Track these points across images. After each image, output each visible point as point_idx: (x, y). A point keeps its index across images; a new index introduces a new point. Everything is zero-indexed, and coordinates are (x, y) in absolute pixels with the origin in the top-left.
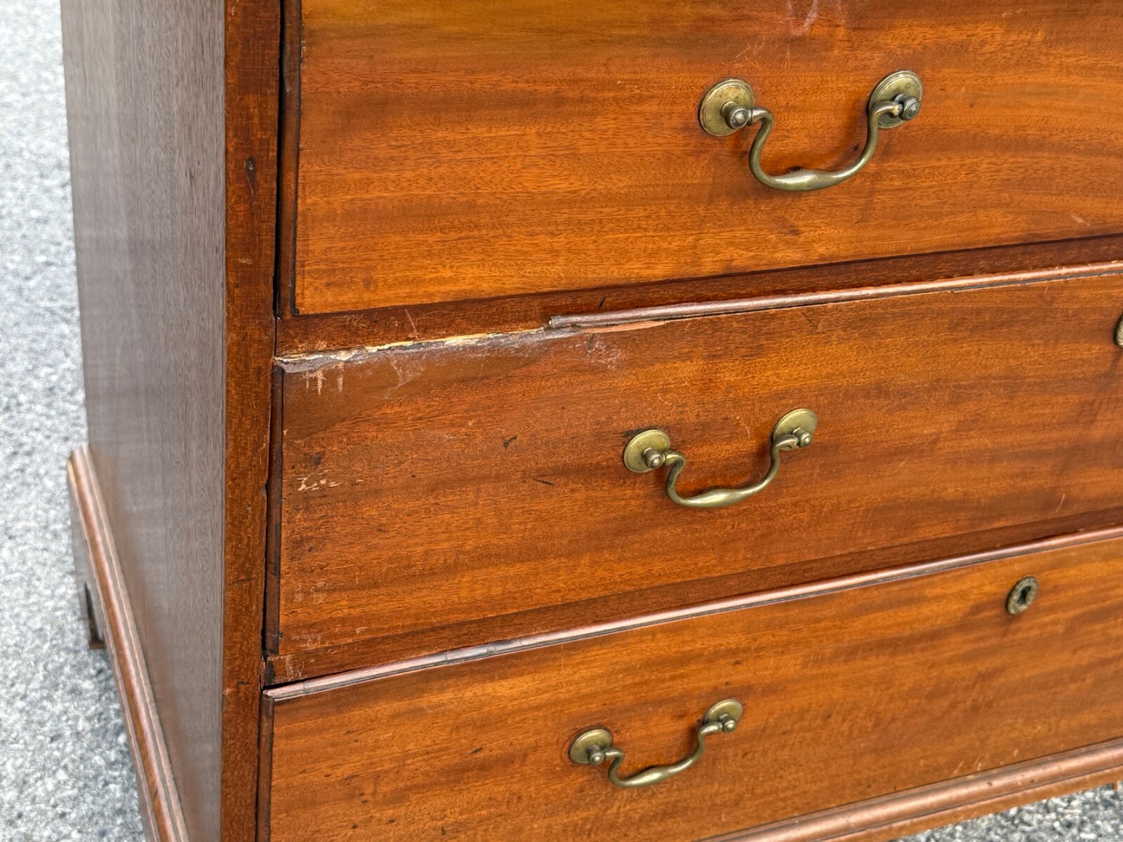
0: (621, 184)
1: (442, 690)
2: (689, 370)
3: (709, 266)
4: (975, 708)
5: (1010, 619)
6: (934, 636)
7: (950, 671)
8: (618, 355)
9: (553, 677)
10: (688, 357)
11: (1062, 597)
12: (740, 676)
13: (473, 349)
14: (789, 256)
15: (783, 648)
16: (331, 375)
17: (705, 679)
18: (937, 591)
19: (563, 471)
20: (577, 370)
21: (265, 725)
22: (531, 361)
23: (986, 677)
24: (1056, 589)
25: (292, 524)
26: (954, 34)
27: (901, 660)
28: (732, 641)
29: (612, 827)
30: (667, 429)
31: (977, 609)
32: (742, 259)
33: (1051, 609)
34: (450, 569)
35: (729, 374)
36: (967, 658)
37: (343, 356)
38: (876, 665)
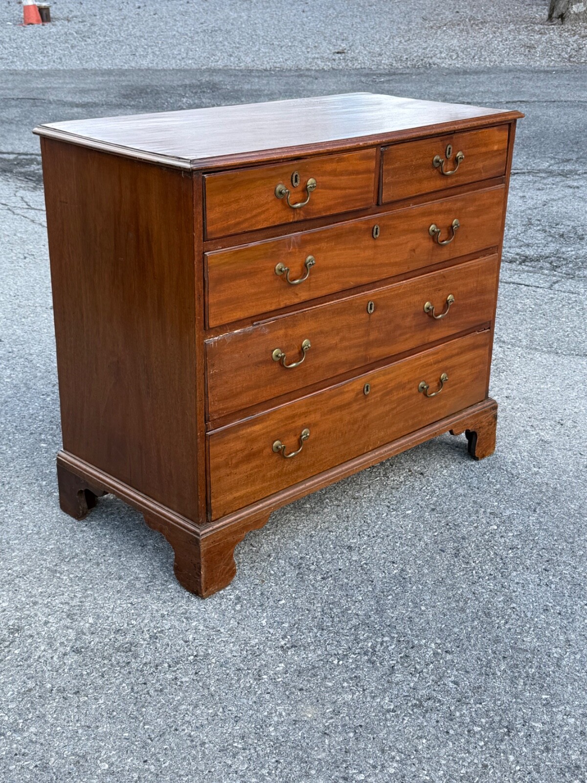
0: (263, 288)
1: (243, 430)
2: (282, 332)
3: (282, 305)
4: (365, 427)
5: (366, 396)
6: (349, 404)
7: (356, 415)
8: (267, 330)
9: (265, 424)
10: (281, 329)
11: (376, 389)
12: (307, 420)
13: (240, 333)
14: (297, 301)
15: (315, 411)
16: (215, 343)
17: (300, 422)
18: (347, 389)
19: (261, 362)
20: (260, 335)
21: (207, 443)
22: (251, 334)
23: (365, 416)
24: (374, 386)
25: (210, 382)
26: (318, 246)
27: (344, 412)
28: (303, 409)
29: (286, 474)
30: (280, 348)
31: (357, 394)
32: (288, 303)
33: (375, 393)
34: (241, 393)
35: (290, 332)
36: (359, 410)
37: (216, 338)
38: (337, 415)
